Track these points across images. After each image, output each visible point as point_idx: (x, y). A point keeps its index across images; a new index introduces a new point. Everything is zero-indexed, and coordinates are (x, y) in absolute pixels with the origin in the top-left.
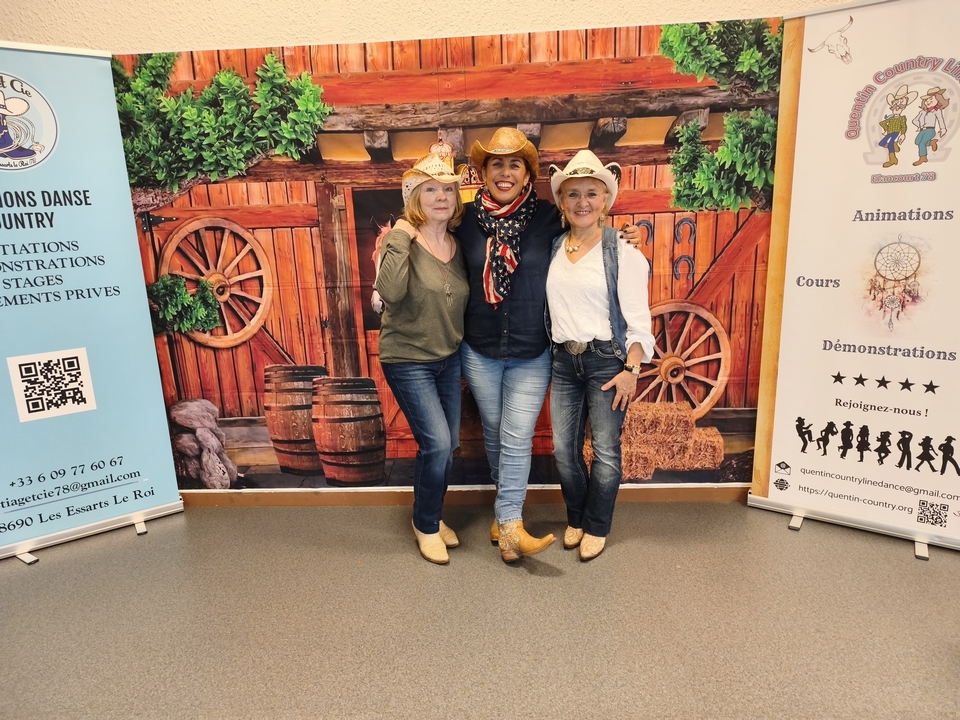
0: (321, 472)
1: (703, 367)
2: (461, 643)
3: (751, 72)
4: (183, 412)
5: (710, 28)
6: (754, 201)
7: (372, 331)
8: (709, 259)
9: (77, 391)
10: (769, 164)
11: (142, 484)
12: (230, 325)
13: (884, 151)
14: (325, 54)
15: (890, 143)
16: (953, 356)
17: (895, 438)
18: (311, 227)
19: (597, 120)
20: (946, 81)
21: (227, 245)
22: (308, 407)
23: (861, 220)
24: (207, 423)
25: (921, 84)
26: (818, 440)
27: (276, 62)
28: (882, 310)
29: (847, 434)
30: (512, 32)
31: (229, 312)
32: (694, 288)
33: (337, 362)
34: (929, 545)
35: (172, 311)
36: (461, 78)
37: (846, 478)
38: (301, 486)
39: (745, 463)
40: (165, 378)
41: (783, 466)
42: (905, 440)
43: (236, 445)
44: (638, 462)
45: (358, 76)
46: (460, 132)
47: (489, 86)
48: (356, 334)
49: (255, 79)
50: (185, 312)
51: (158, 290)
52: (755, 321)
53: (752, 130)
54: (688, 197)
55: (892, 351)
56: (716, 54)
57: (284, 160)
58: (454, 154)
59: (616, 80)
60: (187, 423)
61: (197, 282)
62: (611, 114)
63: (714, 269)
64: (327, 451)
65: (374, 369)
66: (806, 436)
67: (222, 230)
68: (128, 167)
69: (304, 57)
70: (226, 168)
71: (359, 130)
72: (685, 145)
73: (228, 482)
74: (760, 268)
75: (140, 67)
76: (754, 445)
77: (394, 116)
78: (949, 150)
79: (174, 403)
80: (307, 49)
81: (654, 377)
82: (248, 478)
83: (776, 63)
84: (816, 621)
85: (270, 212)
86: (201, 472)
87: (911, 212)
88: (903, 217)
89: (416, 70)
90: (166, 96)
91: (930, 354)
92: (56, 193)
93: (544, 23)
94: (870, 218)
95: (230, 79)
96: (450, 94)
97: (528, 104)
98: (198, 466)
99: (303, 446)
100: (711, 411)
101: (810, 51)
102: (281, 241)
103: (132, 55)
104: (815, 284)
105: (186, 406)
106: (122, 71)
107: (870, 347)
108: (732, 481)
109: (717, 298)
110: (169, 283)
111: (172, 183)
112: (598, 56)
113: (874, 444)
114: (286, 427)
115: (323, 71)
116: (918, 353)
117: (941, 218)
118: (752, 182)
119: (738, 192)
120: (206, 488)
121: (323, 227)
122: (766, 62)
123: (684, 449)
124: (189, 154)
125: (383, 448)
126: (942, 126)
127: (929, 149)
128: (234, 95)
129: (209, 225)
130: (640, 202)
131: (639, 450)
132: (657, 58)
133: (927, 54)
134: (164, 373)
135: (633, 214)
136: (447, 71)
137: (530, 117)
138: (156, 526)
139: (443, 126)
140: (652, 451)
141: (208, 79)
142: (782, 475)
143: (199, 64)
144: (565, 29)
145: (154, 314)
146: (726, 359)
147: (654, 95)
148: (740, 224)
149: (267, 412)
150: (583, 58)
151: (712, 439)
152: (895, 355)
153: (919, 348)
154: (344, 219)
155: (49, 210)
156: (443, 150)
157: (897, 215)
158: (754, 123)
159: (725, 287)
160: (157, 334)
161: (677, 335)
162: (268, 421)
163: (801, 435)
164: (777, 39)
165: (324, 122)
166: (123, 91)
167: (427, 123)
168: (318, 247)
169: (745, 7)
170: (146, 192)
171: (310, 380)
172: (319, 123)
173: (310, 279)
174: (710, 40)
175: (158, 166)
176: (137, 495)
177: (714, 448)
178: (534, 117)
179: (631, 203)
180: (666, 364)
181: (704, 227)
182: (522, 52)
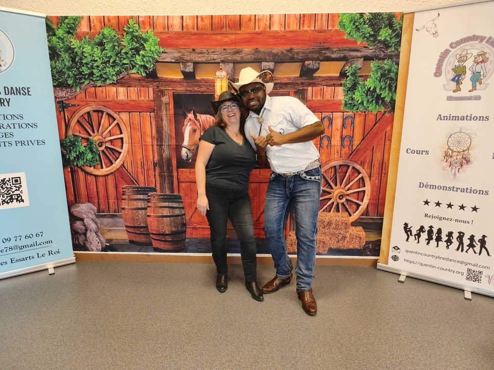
0: (151, 244)
1: (355, 195)
2: (221, 339)
3: (385, 40)
4: (77, 209)
5: (365, 16)
6: (385, 108)
7: (181, 169)
8: (361, 138)
9: (19, 196)
10: (394, 89)
11: (53, 247)
12: (105, 163)
13: (454, 84)
14: (161, 20)
15: (457, 80)
16: (487, 193)
17: (455, 235)
18: (150, 112)
19: (304, 62)
20: (487, 48)
21: (105, 121)
22: (145, 209)
23: (441, 119)
24: (90, 216)
25: (474, 49)
26: (415, 235)
27: (135, 24)
28: (451, 167)
29: (430, 232)
30: (261, 14)
31: (104, 156)
32: (352, 152)
33: (162, 185)
34: (471, 292)
35: (73, 155)
36: (233, 37)
37: (429, 256)
38: (140, 251)
39: (376, 246)
40: (68, 191)
41: (397, 248)
42: (461, 236)
43: (106, 228)
44: (320, 244)
45: (178, 33)
46: (231, 65)
47: (248, 41)
48: (172, 170)
49: (123, 32)
50: (81, 155)
51: (66, 143)
52: (384, 171)
53: (385, 71)
54: (351, 104)
55: (455, 189)
56: (368, 30)
57: (137, 76)
58: (228, 76)
59: (315, 40)
60: (79, 215)
61: (88, 140)
62: (312, 59)
63: (363, 143)
64: (155, 233)
65: (181, 190)
66: (409, 233)
67: (102, 112)
68: (52, 76)
69: (150, 22)
70: (106, 79)
71: (177, 62)
72: (350, 77)
73: (101, 248)
74: (387, 143)
75: (61, 23)
76: (381, 237)
77: (197, 55)
78: (488, 84)
79: (73, 204)
80: (152, 18)
81: (330, 199)
82: (111, 246)
83: (399, 36)
84: (412, 332)
85: (128, 103)
86: (86, 242)
87: (467, 116)
88: (463, 118)
89: (209, 31)
90: (75, 39)
91: (475, 192)
92: (12, 88)
93: (278, 10)
94: (445, 119)
95: (109, 31)
96: (227, 45)
97: (268, 52)
98: (84, 239)
99: (142, 230)
100: (359, 218)
101: (417, 30)
102: (134, 119)
103: (57, 17)
104: (416, 153)
105: (79, 206)
106: (51, 25)
107: (444, 187)
108: (369, 256)
109: (364, 158)
110: (72, 139)
111: (76, 86)
112: (306, 28)
113: (444, 238)
114: (133, 219)
115: (160, 29)
116: (469, 191)
117: (483, 120)
118: (384, 98)
119: (377, 103)
120: (88, 250)
121: (156, 112)
122: (394, 35)
123: (344, 238)
124: (86, 71)
125: (185, 232)
126: (485, 72)
127: (478, 83)
128: (112, 40)
129: (95, 109)
130: (326, 106)
131: (321, 238)
132: (337, 31)
133: (477, 34)
134: (68, 188)
135: (321, 112)
136: (226, 32)
137: (269, 59)
138: (60, 270)
139: (223, 62)
140: (328, 238)
141: (98, 31)
142: (395, 253)
143: (93, 23)
144: (289, 13)
145: (63, 156)
146: (368, 191)
147: (334, 50)
148: (378, 120)
149: (123, 211)
150: (298, 29)
151: (359, 233)
152: (457, 191)
153: (469, 188)
154: (168, 109)
155: (8, 97)
156: (222, 74)
157: (460, 118)
158: (386, 67)
159: (369, 153)
160: (65, 167)
161: (343, 177)
162: (123, 215)
163: (406, 232)
164: (399, 24)
165: (159, 57)
166: (52, 35)
167: (214, 59)
168: (154, 123)
169: (384, 6)
170: (62, 90)
171: (147, 194)
172: (156, 57)
173: (149, 140)
174: (365, 22)
175: (69, 76)
176: (50, 253)
177: (360, 238)
178: (271, 59)
179: (321, 107)
180: (337, 192)
181: (358, 121)
182: (266, 24)
